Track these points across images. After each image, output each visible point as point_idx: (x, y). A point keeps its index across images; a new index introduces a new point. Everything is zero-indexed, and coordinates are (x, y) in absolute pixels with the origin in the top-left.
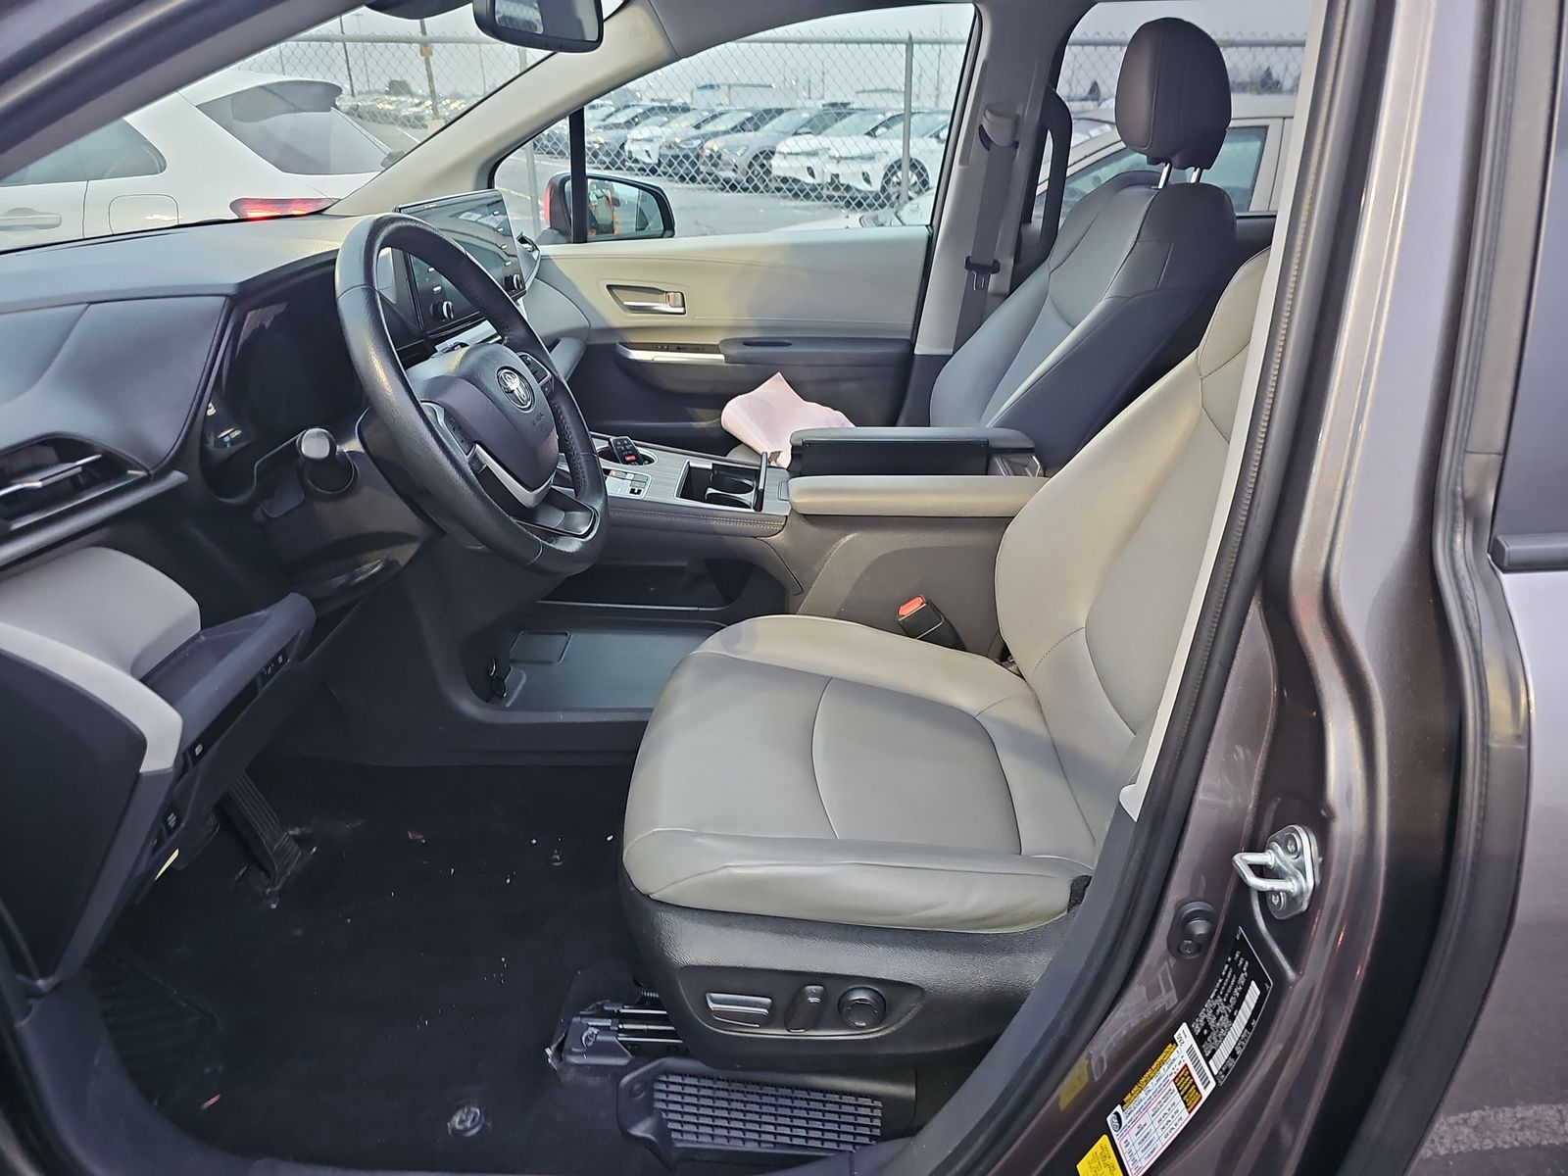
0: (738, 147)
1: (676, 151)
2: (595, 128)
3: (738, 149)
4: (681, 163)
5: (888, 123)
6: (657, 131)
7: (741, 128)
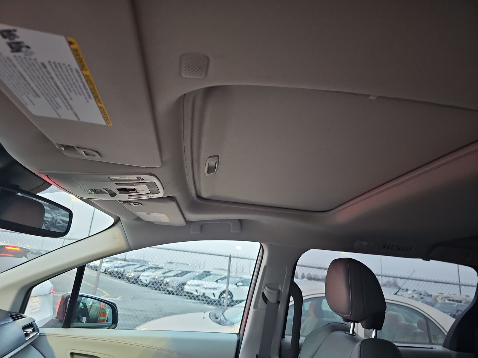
0: (175, 281)
1: (155, 280)
2: (132, 271)
3: (174, 282)
4: (157, 284)
5: (222, 279)
6: (151, 274)
7: (177, 275)
